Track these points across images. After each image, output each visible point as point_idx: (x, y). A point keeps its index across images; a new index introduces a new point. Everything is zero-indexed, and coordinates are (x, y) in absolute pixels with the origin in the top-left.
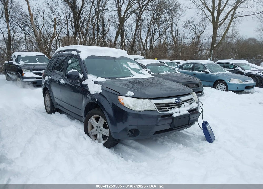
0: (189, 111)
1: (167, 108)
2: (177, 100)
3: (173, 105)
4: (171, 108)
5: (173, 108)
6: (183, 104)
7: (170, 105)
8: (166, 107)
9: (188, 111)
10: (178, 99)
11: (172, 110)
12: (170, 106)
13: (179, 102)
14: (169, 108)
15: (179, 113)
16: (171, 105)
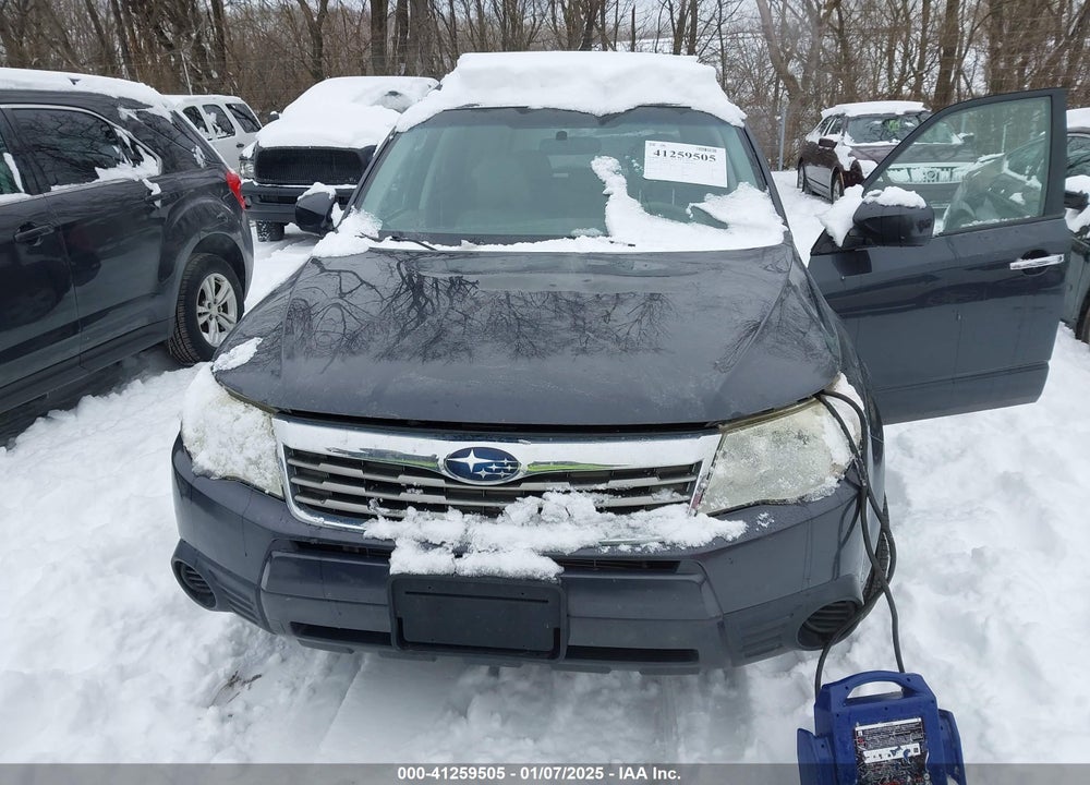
0: (571, 563)
1: (363, 500)
2: (472, 460)
3: (428, 490)
4: (403, 505)
5: (411, 510)
6: (526, 494)
7: (403, 479)
8: (360, 491)
9: (558, 558)
10: (479, 452)
11: (400, 519)
12: (399, 488)
13: (483, 473)
14: (386, 504)
15: (458, 554)
16: (410, 486)
